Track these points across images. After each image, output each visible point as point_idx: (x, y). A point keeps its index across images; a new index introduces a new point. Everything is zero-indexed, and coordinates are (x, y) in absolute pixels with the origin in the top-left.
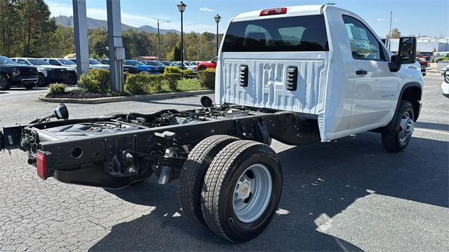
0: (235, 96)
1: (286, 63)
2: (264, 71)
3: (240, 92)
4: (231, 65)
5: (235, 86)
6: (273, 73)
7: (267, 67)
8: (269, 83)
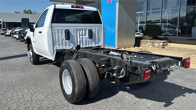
0: (63, 45)
1: (88, 28)
2: (78, 32)
3: (66, 43)
4: (59, 30)
5: (63, 40)
6: (82, 33)
7: (80, 30)
8: (81, 37)
